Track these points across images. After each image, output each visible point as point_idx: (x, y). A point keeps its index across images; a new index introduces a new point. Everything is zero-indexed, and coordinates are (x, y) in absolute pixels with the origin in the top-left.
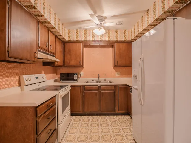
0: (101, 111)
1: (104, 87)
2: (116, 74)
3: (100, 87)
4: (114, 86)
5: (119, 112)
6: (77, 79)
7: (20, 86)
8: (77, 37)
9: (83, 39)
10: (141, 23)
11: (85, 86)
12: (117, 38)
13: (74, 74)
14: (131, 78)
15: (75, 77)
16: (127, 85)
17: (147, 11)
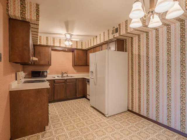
0: (66, 97)
1: (69, 80)
2: (75, 71)
3: (66, 80)
4: (75, 80)
5: (78, 96)
6: (47, 76)
7: (16, 80)
8: (47, 43)
9: (52, 45)
10: (93, 42)
11: (55, 80)
12: (77, 46)
13: (44, 72)
14: (88, 74)
15: (45, 74)
16: (84, 78)
17: (97, 37)
